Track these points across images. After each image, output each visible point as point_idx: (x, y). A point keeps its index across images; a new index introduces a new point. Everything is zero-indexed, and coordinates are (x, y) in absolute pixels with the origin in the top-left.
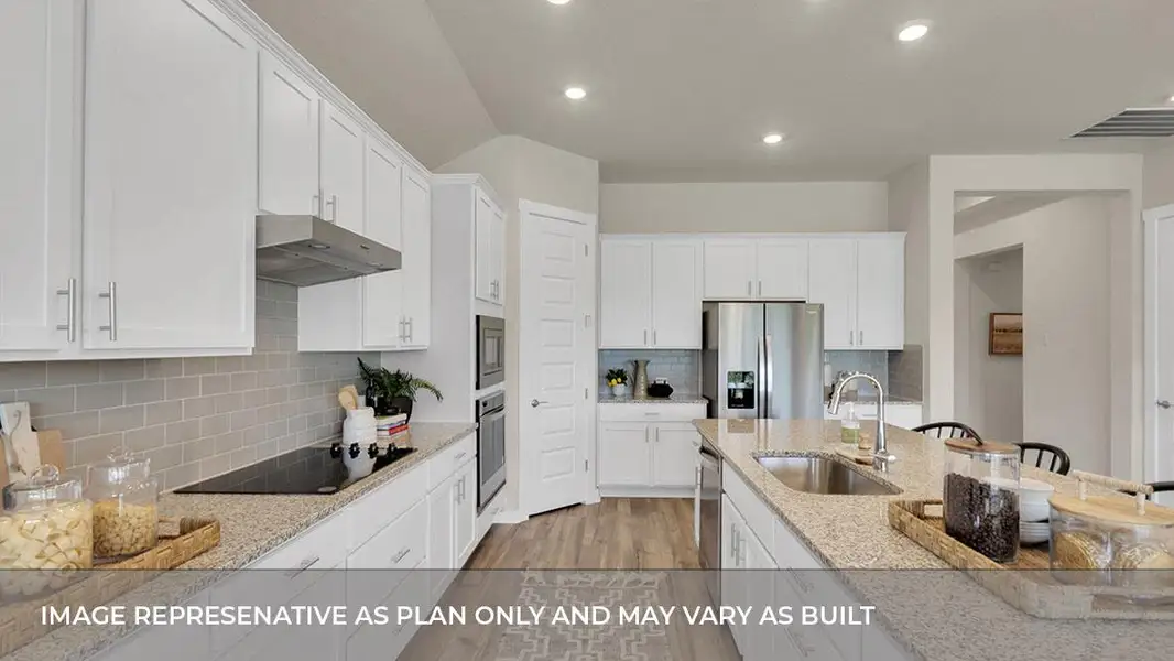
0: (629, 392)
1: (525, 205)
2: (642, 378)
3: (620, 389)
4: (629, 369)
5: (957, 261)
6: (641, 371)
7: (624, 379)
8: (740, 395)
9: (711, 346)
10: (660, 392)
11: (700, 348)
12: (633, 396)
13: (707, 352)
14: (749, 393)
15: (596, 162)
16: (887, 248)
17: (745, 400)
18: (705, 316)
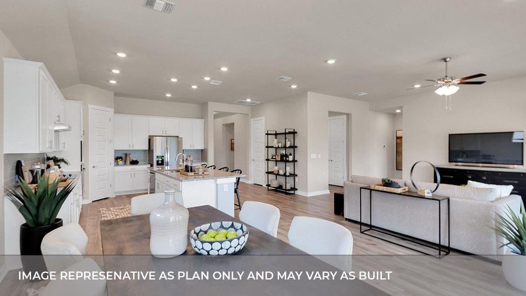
0: (124, 163)
1: (90, 106)
2: (128, 159)
3: (120, 162)
4: (124, 156)
5: (223, 125)
6: (128, 156)
7: (122, 159)
8: (160, 162)
9: (151, 149)
10: (134, 163)
11: (148, 149)
12: (125, 163)
13: (150, 151)
14: (163, 161)
15: (113, 93)
16: (199, 123)
17: (161, 163)
18: (149, 140)
